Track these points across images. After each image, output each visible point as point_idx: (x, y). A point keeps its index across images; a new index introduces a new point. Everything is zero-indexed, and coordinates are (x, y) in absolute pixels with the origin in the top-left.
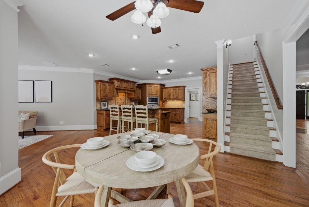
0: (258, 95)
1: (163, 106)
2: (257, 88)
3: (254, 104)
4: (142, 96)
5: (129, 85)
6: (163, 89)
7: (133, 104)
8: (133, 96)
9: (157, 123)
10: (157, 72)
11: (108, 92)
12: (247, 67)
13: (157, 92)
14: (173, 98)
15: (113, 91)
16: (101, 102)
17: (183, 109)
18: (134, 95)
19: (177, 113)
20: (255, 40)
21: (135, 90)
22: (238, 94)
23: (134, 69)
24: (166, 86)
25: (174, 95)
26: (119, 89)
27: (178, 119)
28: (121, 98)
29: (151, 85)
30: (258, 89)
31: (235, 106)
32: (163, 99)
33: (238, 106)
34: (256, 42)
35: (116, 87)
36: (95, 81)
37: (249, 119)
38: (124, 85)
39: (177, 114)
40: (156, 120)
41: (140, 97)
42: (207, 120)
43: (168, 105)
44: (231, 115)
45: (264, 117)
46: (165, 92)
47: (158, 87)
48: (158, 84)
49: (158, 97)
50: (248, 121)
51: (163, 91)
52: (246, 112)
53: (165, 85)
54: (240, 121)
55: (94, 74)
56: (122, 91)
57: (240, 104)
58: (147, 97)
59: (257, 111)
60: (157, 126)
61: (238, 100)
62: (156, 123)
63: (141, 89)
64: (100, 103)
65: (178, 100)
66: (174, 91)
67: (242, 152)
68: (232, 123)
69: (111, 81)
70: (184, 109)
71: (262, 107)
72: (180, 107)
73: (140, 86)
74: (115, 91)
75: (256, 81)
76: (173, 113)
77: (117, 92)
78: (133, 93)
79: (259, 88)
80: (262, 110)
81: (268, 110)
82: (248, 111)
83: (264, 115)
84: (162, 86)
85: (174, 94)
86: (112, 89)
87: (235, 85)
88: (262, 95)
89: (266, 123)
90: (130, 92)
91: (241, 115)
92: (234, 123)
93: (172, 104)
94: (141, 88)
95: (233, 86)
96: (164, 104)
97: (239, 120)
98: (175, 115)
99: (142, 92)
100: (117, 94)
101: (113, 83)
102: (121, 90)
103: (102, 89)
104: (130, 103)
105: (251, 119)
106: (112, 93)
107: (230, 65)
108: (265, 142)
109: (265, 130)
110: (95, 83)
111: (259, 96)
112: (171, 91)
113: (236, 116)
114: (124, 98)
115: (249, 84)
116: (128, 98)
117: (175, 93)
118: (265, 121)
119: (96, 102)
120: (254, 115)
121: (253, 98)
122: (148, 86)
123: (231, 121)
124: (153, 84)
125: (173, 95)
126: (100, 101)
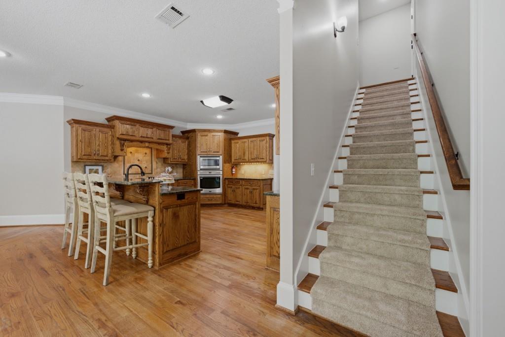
0: (411, 148)
1: (232, 174)
2: (410, 131)
3: (396, 171)
4: (188, 154)
5: (155, 133)
6: (233, 142)
7: (168, 170)
8: (166, 154)
9: (150, 219)
10: (202, 102)
11: (99, 145)
12: (395, 89)
13: (218, 146)
14: (250, 158)
15: (113, 143)
16: (85, 166)
17: (269, 181)
18: (168, 153)
19: (254, 189)
20: (414, 33)
21: (171, 142)
22: (364, 148)
23: (146, 95)
24: (239, 136)
25: (251, 153)
26: (125, 140)
27: (256, 202)
28: (139, 159)
29: (206, 133)
30: (412, 134)
31: (352, 175)
32: (233, 160)
33: (359, 176)
34: (415, 35)
35: (117, 136)
36: (68, 122)
37: (379, 212)
38: (143, 132)
39: (255, 191)
40: (147, 212)
41: (186, 157)
42: (274, 211)
43: (243, 172)
44: (340, 198)
45: (418, 207)
46: (236, 146)
47: (221, 135)
48: (220, 131)
49: (221, 157)
50: (376, 217)
51: (233, 145)
52: (375, 191)
53: (236, 134)
54: (356, 216)
55: (66, 109)
56: (135, 143)
57: (363, 171)
58: (198, 157)
59: (401, 190)
60: (150, 225)
61: (361, 162)
62: (147, 217)
63: (187, 142)
64: (83, 169)
65: (258, 162)
66: (252, 144)
67: (343, 317)
68: (337, 220)
69: (110, 124)
70: (272, 179)
71: (418, 178)
72: (264, 177)
73: (187, 134)
74: (118, 143)
75: (410, 117)
76: (247, 189)
77: (122, 145)
78: (165, 148)
79: (415, 133)
80: (417, 187)
81: (431, 187)
82: (380, 188)
83: (421, 201)
84: (231, 135)
85: (252, 150)
86: (110, 139)
87: (361, 128)
88: (420, 149)
89: (423, 225)
90: (159, 147)
91: (362, 200)
92: (342, 220)
93: (250, 171)
94: (188, 138)
95: (358, 130)
96: (234, 170)
97: (353, 213)
98: (251, 192)
99: (189, 145)
100: (122, 150)
101: (112, 127)
102: (132, 141)
103: (80, 138)
104: (163, 169)
105: (385, 213)
106: (110, 147)
107: (361, 88)
108: (415, 288)
109: (417, 248)
110: (69, 127)
111: (414, 151)
112: (246, 144)
113: (351, 202)
114: (148, 158)
115: (393, 125)
116: (158, 158)
117: (254, 149)
118: (421, 218)
119: (72, 166)
120: (395, 200)
121: (396, 155)
122: (199, 134)
123: (335, 216)
124: (209, 131)
125: (249, 153)
126: (83, 165)
